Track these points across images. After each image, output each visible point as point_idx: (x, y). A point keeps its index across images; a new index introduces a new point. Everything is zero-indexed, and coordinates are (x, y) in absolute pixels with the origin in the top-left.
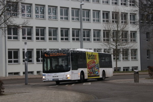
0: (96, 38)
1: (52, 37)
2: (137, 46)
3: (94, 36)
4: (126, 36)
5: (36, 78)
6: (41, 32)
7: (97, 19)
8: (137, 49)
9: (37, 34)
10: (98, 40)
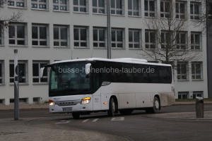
0: (133, 43)
1: (60, 41)
2: (202, 56)
3: (130, 40)
4: (183, 40)
5: (33, 109)
6: (40, 32)
7: (136, 11)
8: (201, 62)
9: (34, 36)
10: (137, 46)
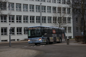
0: (49, 21)
1: (25, 21)
2: (71, 25)
3: (48, 20)
4: (65, 20)
5: (16, 43)
6: (19, 18)
7: (50, 11)
8: (71, 27)
9: (17, 19)
